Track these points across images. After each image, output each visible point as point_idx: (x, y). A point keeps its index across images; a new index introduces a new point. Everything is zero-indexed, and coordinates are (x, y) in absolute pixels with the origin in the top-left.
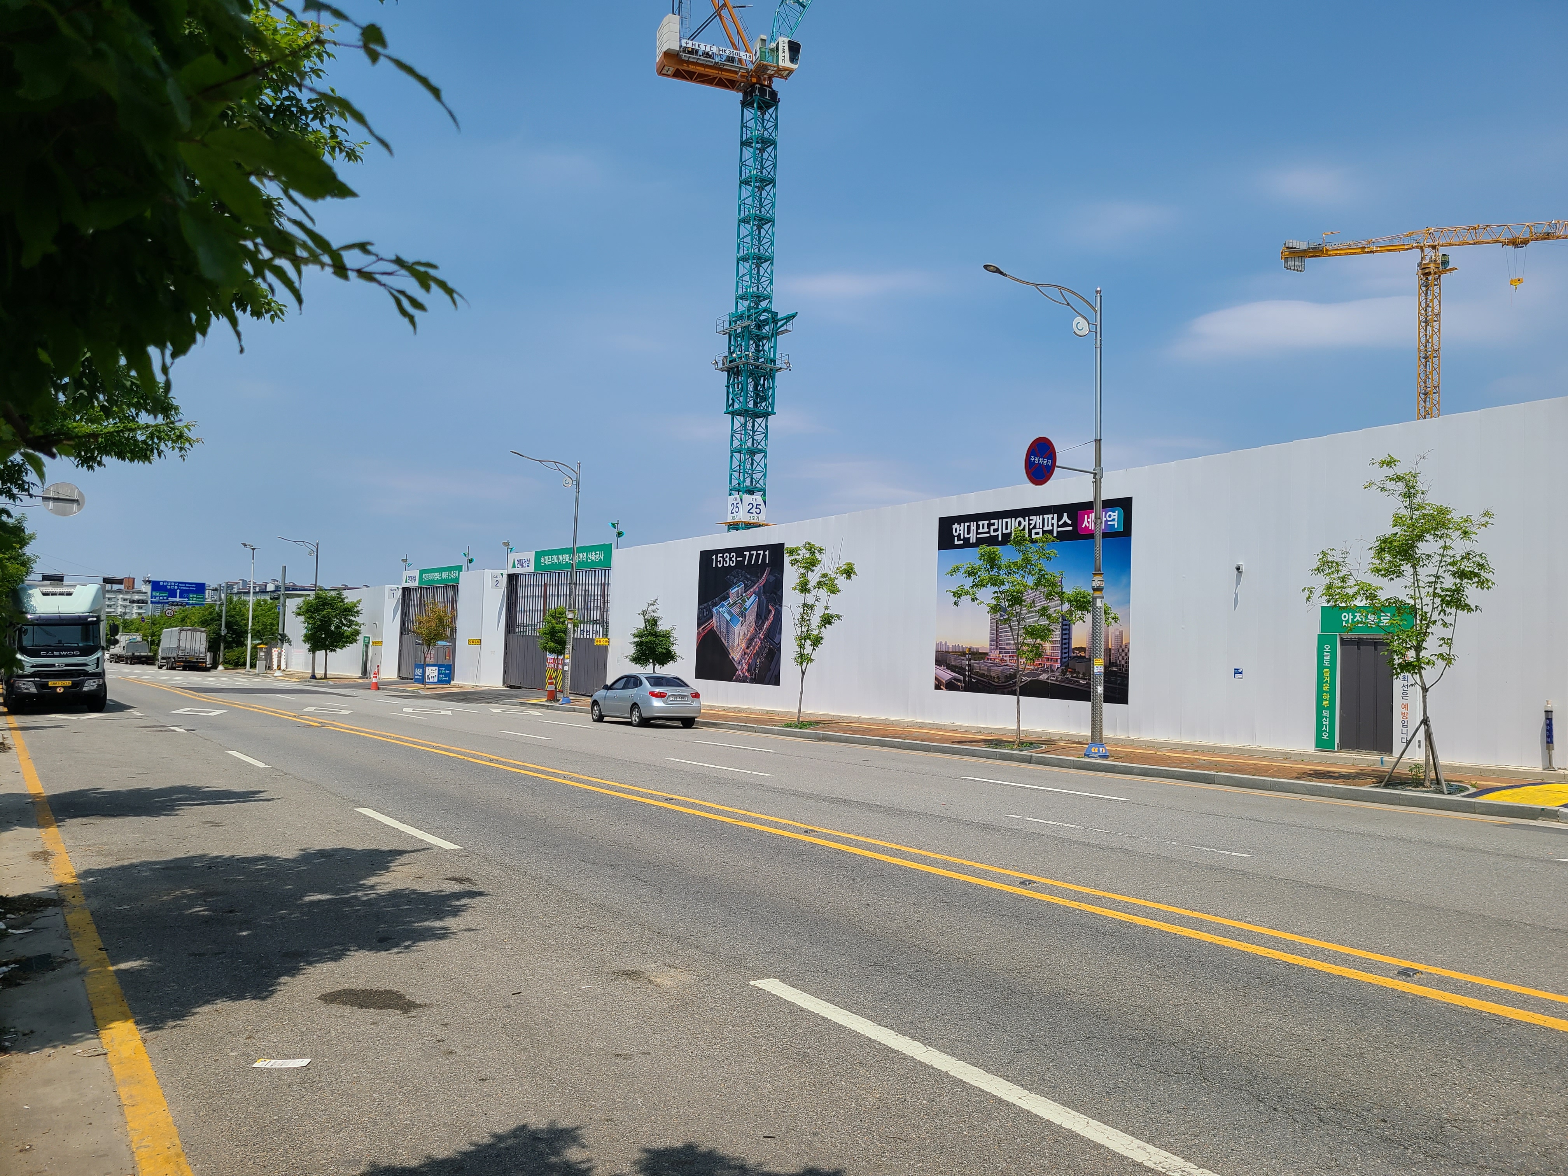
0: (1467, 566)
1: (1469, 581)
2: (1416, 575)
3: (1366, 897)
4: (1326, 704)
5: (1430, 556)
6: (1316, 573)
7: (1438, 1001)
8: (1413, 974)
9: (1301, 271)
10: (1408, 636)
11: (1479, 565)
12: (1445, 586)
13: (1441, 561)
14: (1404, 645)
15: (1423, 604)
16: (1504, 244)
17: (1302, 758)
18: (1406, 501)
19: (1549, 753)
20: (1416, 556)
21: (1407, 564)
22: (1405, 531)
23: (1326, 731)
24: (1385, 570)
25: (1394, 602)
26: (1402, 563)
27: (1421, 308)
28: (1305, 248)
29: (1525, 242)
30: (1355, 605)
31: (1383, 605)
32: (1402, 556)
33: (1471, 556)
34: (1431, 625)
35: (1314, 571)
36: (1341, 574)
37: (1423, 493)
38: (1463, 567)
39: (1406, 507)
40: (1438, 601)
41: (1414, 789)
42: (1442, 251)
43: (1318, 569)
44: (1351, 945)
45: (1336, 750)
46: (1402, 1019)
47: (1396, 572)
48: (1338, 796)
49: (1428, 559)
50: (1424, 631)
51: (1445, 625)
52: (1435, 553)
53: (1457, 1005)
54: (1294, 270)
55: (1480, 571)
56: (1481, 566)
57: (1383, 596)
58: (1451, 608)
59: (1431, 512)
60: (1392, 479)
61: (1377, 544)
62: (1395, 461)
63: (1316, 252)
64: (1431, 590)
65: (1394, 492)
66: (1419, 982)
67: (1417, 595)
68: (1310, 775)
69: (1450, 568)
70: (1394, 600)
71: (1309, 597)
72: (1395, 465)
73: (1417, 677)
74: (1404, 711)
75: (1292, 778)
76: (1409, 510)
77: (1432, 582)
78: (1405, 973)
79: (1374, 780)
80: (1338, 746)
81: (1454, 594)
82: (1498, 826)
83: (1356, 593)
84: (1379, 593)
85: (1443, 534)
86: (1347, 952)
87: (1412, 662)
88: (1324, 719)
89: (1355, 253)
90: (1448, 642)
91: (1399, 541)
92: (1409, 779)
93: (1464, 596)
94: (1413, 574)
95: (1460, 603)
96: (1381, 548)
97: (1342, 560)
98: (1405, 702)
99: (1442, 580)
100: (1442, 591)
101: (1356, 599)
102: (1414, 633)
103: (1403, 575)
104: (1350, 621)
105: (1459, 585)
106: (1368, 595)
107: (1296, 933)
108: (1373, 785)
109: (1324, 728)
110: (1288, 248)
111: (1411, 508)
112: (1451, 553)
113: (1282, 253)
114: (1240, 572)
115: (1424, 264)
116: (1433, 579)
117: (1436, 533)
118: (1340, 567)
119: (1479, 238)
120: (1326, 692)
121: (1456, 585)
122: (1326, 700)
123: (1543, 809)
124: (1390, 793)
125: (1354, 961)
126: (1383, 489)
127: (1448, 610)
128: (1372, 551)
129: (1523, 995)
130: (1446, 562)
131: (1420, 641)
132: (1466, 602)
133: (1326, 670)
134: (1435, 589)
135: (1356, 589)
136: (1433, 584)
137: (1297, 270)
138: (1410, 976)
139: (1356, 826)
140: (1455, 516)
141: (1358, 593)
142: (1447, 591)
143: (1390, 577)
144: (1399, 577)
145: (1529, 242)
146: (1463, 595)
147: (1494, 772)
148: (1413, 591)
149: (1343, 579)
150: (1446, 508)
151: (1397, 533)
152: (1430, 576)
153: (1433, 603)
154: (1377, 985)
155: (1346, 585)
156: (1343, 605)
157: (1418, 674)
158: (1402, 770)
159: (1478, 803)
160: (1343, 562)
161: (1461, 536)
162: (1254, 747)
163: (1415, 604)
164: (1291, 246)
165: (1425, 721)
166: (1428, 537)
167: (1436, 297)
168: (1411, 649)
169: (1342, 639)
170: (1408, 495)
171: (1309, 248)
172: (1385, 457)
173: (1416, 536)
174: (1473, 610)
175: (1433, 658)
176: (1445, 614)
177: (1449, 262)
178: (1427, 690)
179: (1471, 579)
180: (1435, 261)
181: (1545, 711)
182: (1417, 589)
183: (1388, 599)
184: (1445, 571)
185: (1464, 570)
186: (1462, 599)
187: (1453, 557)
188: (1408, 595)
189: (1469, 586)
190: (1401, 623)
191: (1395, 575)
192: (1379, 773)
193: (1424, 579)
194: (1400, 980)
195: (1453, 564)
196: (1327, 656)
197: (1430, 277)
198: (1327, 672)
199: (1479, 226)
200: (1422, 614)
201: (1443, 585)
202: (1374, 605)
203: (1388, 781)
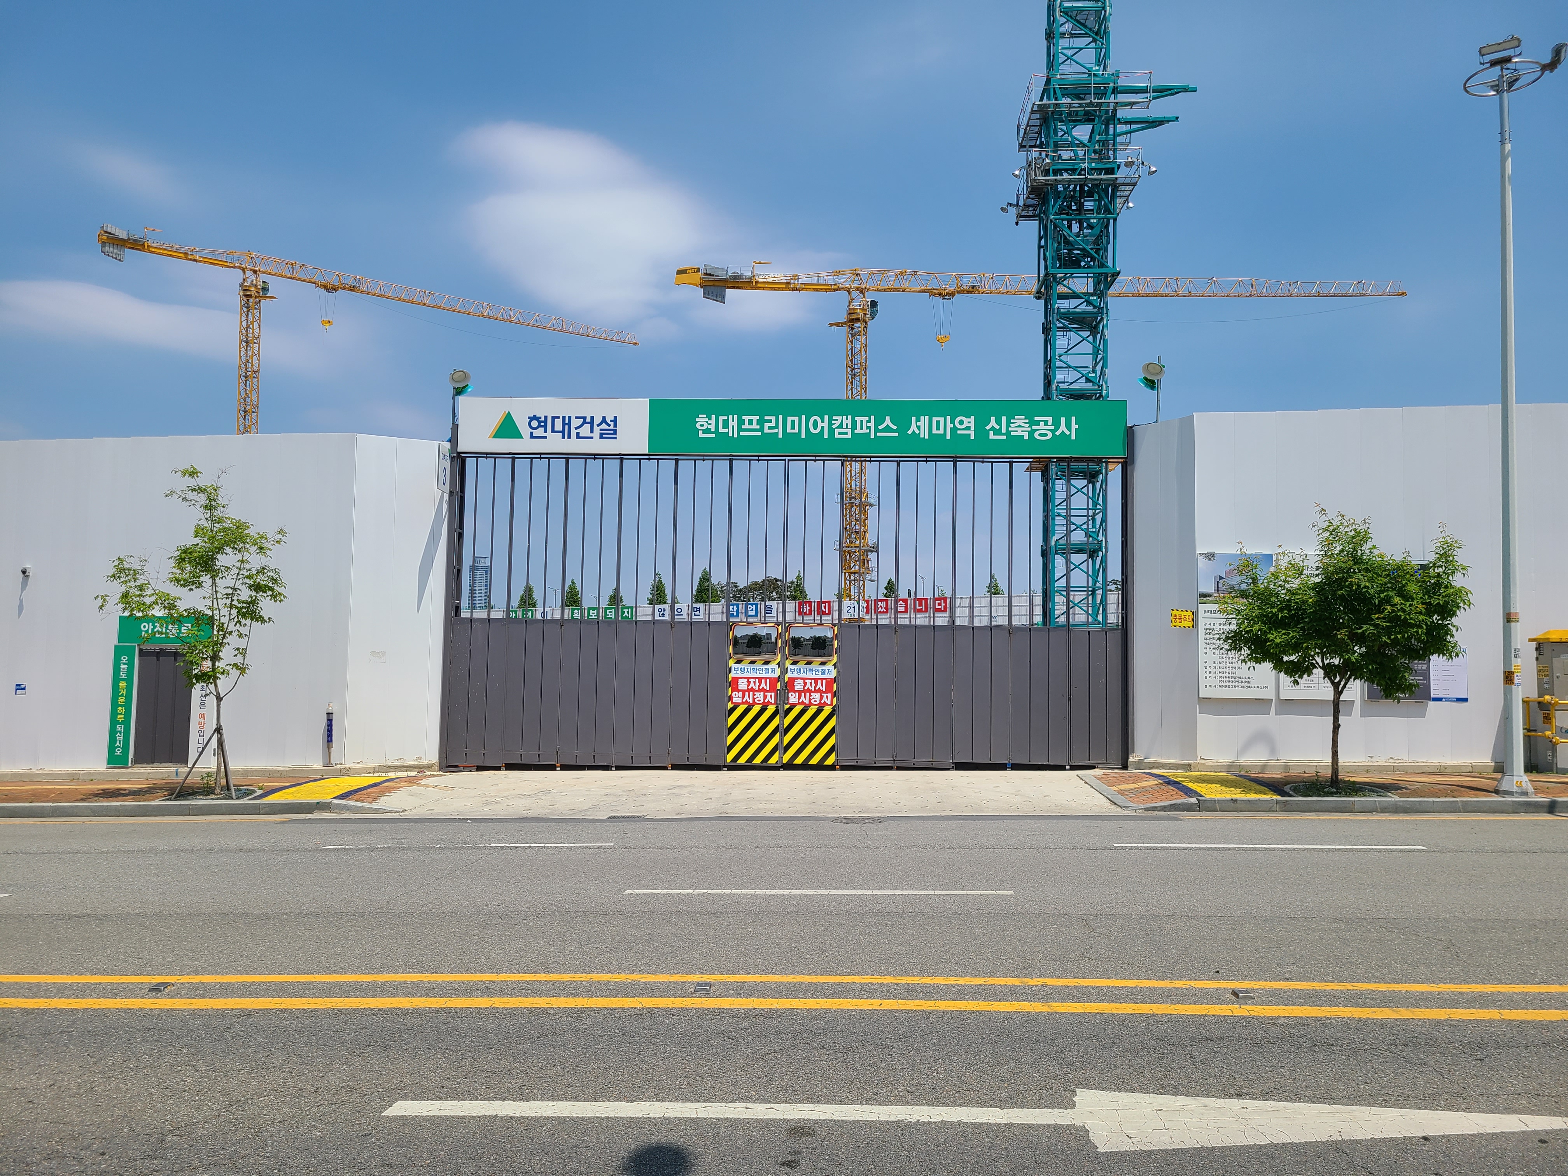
0: (262, 580)
1: (264, 594)
2: (215, 586)
3: (133, 917)
4: (120, 718)
5: (229, 568)
6: (112, 579)
7: (184, 1010)
8: (164, 989)
9: (120, 260)
10: (205, 647)
11: (273, 579)
12: (242, 598)
13: (238, 574)
14: (201, 655)
15: (221, 615)
16: (317, 286)
17: (91, 777)
18: (207, 513)
19: (329, 751)
20: (216, 568)
21: (206, 575)
22: (206, 542)
23: (119, 747)
24: (185, 580)
25: (192, 613)
26: (202, 574)
27: (242, 328)
28: (125, 237)
29: (335, 289)
30: (152, 615)
31: (181, 615)
32: (203, 567)
33: (266, 571)
34: (227, 635)
35: (109, 578)
36: (138, 583)
37: (223, 507)
38: (258, 580)
39: (206, 519)
40: (234, 612)
41: (204, 798)
42: (262, 277)
43: (114, 576)
44: (105, 973)
45: (130, 765)
46: (143, 1039)
47: (196, 583)
48: (126, 814)
49: (227, 571)
50: (221, 641)
51: (240, 635)
52: (234, 566)
53: (203, 1010)
54: (112, 257)
55: (273, 585)
56: (275, 581)
57: (182, 606)
58: (246, 619)
59: (231, 525)
60: (193, 490)
61: (178, 553)
62: (197, 473)
63: (137, 245)
64: (228, 601)
65: (196, 503)
66: (170, 996)
67: (215, 606)
68: (97, 795)
69: (247, 581)
70: (192, 611)
71: (102, 606)
72: (197, 476)
73: (212, 687)
74: (201, 720)
75: (77, 801)
76: (210, 522)
77: (230, 594)
78: (156, 990)
79: (166, 793)
80: (132, 762)
81: (250, 606)
82: (278, 824)
83: (154, 602)
84: (178, 603)
85: (242, 548)
86: (98, 982)
87: (208, 672)
88: (118, 734)
89: (178, 257)
90: (242, 652)
91: (199, 552)
92: (201, 788)
93: (259, 609)
94: (212, 586)
95: (255, 615)
96: (181, 558)
97: (140, 568)
98: (202, 712)
99: (238, 592)
100: (239, 603)
101: (153, 609)
102: (211, 644)
103: (202, 586)
104: (150, 632)
105: (254, 598)
106: (167, 605)
107: (45, 973)
108: (164, 798)
109: (118, 744)
110: (106, 232)
111: (212, 520)
112: (247, 566)
113: (99, 235)
114: (28, 576)
115: (246, 286)
116: (230, 591)
117: (236, 546)
118: (137, 576)
119: (296, 275)
120: (121, 706)
121: (252, 597)
122: (121, 714)
123: (318, 803)
124: (180, 805)
125: (104, 989)
126: (184, 499)
127: (243, 621)
128: (172, 561)
129: (266, 983)
130: (243, 575)
131: (216, 651)
132: (261, 614)
133: (123, 682)
134: (232, 600)
135: (153, 598)
136: (231, 596)
137: (116, 258)
138: (160, 991)
139: (139, 843)
140: (252, 532)
141: (155, 603)
142: (243, 603)
143: (189, 587)
144: (198, 587)
145: (338, 290)
146: (258, 607)
147: (281, 773)
148: (211, 602)
149: (141, 588)
150: (245, 523)
151: (198, 544)
152: (228, 588)
153: (230, 614)
154: (124, 1009)
155: (145, 594)
156: (140, 614)
157: (213, 684)
158: (195, 779)
159: (263, 804)
160: (141, 570)
161: (258, 551)
162: (35, 770)
163: (213, 615)
164: (109, 230)
165: (218, 730)
166: (228, 550)
167: (256, 321)
168: (207, 660)
169: (141, 650)
170: (209, 507)
171: (129, 239)
172: (187, 467)
173: (216, 548)
174: (267, 622)
175: (229, 668)
176: (241, 625)
177: (268, 290)
178: (221, 699)
179: (265, 592)
180: (256, 285)
181: (327, 714)
182: (215, 600)
183: (188, 609)
184: (242, 584)
185: (259, 582)
186: (257, 611)
187: (250, 570)
188: (206, 606)
189: (263, 599)
190: (199, 634)
191: (194, 586)
192: (172, 786)
193: (222, 591)
194: (151, 998)
195: (250, 577)
196: (124, 668)
197: (251, 300)
198: (123, 685)
199: (296, 263)
200: (219, 625)
201: (240, 598)
202: (172, 615)
203: (179, 793)
